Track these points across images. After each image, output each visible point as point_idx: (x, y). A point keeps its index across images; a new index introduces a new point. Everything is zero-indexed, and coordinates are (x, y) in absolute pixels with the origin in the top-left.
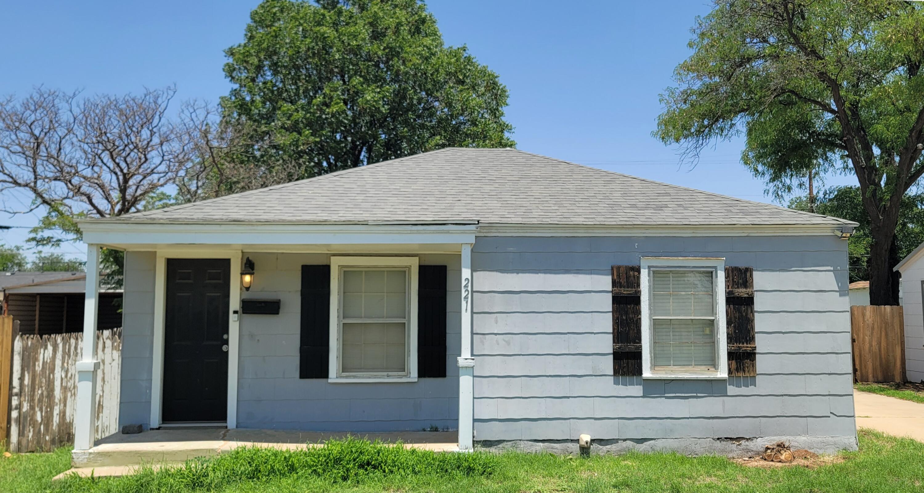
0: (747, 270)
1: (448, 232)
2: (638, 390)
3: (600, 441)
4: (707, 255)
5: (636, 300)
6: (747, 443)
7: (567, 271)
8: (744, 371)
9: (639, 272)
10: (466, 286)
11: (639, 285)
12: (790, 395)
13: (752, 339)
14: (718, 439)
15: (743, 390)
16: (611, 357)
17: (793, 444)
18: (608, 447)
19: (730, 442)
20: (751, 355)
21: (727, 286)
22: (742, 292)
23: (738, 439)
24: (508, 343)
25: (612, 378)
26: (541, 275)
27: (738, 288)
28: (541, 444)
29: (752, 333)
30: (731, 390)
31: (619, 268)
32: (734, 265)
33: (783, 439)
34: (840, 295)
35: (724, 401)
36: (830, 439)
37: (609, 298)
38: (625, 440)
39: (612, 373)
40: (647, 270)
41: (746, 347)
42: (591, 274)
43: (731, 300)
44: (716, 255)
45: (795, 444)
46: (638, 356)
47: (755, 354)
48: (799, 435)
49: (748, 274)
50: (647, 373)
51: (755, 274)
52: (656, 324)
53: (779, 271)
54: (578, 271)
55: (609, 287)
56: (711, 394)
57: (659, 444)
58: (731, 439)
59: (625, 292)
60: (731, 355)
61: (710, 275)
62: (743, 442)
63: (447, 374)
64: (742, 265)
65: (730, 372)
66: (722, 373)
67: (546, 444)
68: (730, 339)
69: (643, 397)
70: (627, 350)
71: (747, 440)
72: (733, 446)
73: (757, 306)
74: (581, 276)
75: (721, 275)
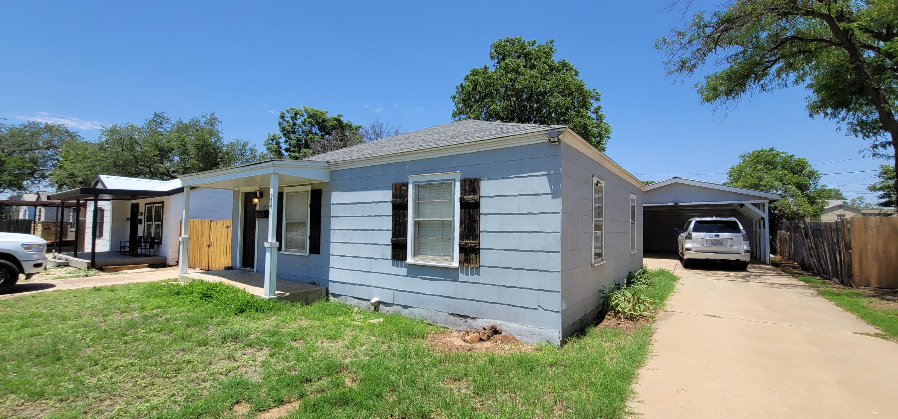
0: (475, 180)
2: (404, 271)
3: (386, 304)
4: (449, 170)
5: (405, 207)
6: (471, 321)
7: (371, 189)
8: (470, 263)
9: (407, 188)
10: (271, 199)
11: (407, 196)
12: (505, 286)
13: (477, 237)
14: (452, 314)
15: (470, 278)
16: (390, 247)
17: (503, 328)
18: (388, 308)
19: (459, 318)
20: (476, 250)
21: (461, 194)
22: (470, 198)
23: (466, 317)
24: (344, 235)
25: (391, 261)
26: (359, 192)
27: (468, 195)
28: (356, 300)
29: (477, 232)
30: (462, 277)
31: (396, 184)
32: (466, 177)
33: (499, 324)
34: (553, 198)
35: (456, 285)
36: (537, 329)
37: (390, 206)
38: (397, 305)
39: (390, 258)
40: (412, 185)
41: (472, 243)
42: (383, 190)
43: (464, 205)
44: (453, 169)
45: (506, 329)
46: (405, 247)
47: (479, 249)
48: (511, 322)
49: (476, 183)
50: (410, 260)
51: (482, 182)
52: (417, 224)
53: (501, 178)
54: (377, 189)
55: (390, 198)
56: (448, 279)
57: (416, 311)
58: (461, 316)
59: (398, 201)
60: (462, 249)
61: (449, 185)
62: (468, 320)
63: (321, 252)
64: (472, 176)
65: (460, 263)
66: (455, 264)
67: (359, 300)
68: (462, 237)
69: (407, 276)
70: (398, 243)
71: (472, 318)
72: (461, 321)
73: (483, 210)
74: (378, 191)
75: (458, 185)
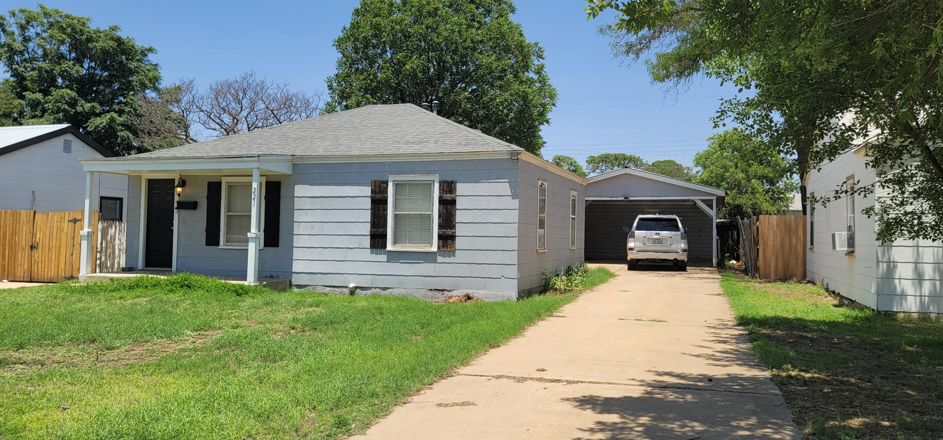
0: (452, 182)
1: (244, 162)
2: (384, 257)
3: (362, 288)
4: (428, 173)
5: (385, 202)
6: (448, 293)
7: (346, 184)
8: (447, 247)
9: (387, 185)
10: (254, 192)
11: (387, 193)
12: (476, 264)
13: (453, 227)
14: (431, 290)
15: (447, 259)
16: (369, 237)
17: (475, 295)
18: (366, 292)
19: (437, 292)
20: (453, 237)
21: (440, 193)
22: (448, 196)
23: (443, 290)
24: (313, 228)
25: (370, 250)
26: (332, 187)
27: (446, 194)
28: (328, 288)
29: (453, 223)
30: (440, 259)
31: (375, 182)
32: (444, 179)
33: (470, 292)
34: (513, 199)
35: (435, 266)
36: (500, 293)
37: (369, 200)
38: (375, 288)
39: (369, 247)
40: (392, 183)
41: (449, 232)
42: (360, 186)
43: (442, 201)
44: (433, 172)
45: (477, 295)
46: (385, 236)
47: (455, 236)
48: (481, 289)
49: (453, 185)
50: (389, 247)
51: (457, 184)
52: (396, 216)
53: (474, 182)
54: (352, 184)
55: (369, 194)
56: (427, 261)
57: (395, 292)
58: (438, 290)
59: (378, 196)
60: (440, 237)
61: (429, 185)
62: (445, 292)
63: (280, 245)
64: (449, 179)
65: (439, 248)
66: (434, 249)
67: (331, 288)
68: (440, 227)
69: (387, 262)
70: (377, 233)
71: (448, 291)
72: (439, 294)
73: (458, 206)
74: (354, 187)
75: (437, 186)
